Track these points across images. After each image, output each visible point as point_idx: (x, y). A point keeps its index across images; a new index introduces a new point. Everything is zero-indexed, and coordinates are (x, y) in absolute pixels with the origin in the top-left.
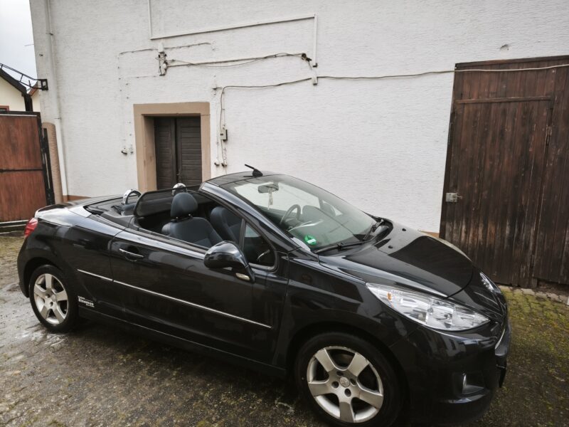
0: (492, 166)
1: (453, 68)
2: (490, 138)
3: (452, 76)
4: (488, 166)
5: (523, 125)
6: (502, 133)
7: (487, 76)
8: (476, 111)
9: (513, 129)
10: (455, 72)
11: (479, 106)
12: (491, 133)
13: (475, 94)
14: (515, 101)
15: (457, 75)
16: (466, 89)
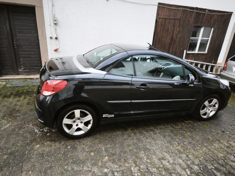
0: (165, 40)
1: (157, 4)
2: (165, 31)
3: (157, 7)
4: (164, 40)
5: (173, 27)
6: (168, 29)
7: (166, 9)
8: (162, 21)
9: (171, 28)
10: (158, 6)
11: (163, 19)
12: (165, 29)
13: (162, 15)
14: (172, 19)
15: (158, 7)
16: (160, 13)
